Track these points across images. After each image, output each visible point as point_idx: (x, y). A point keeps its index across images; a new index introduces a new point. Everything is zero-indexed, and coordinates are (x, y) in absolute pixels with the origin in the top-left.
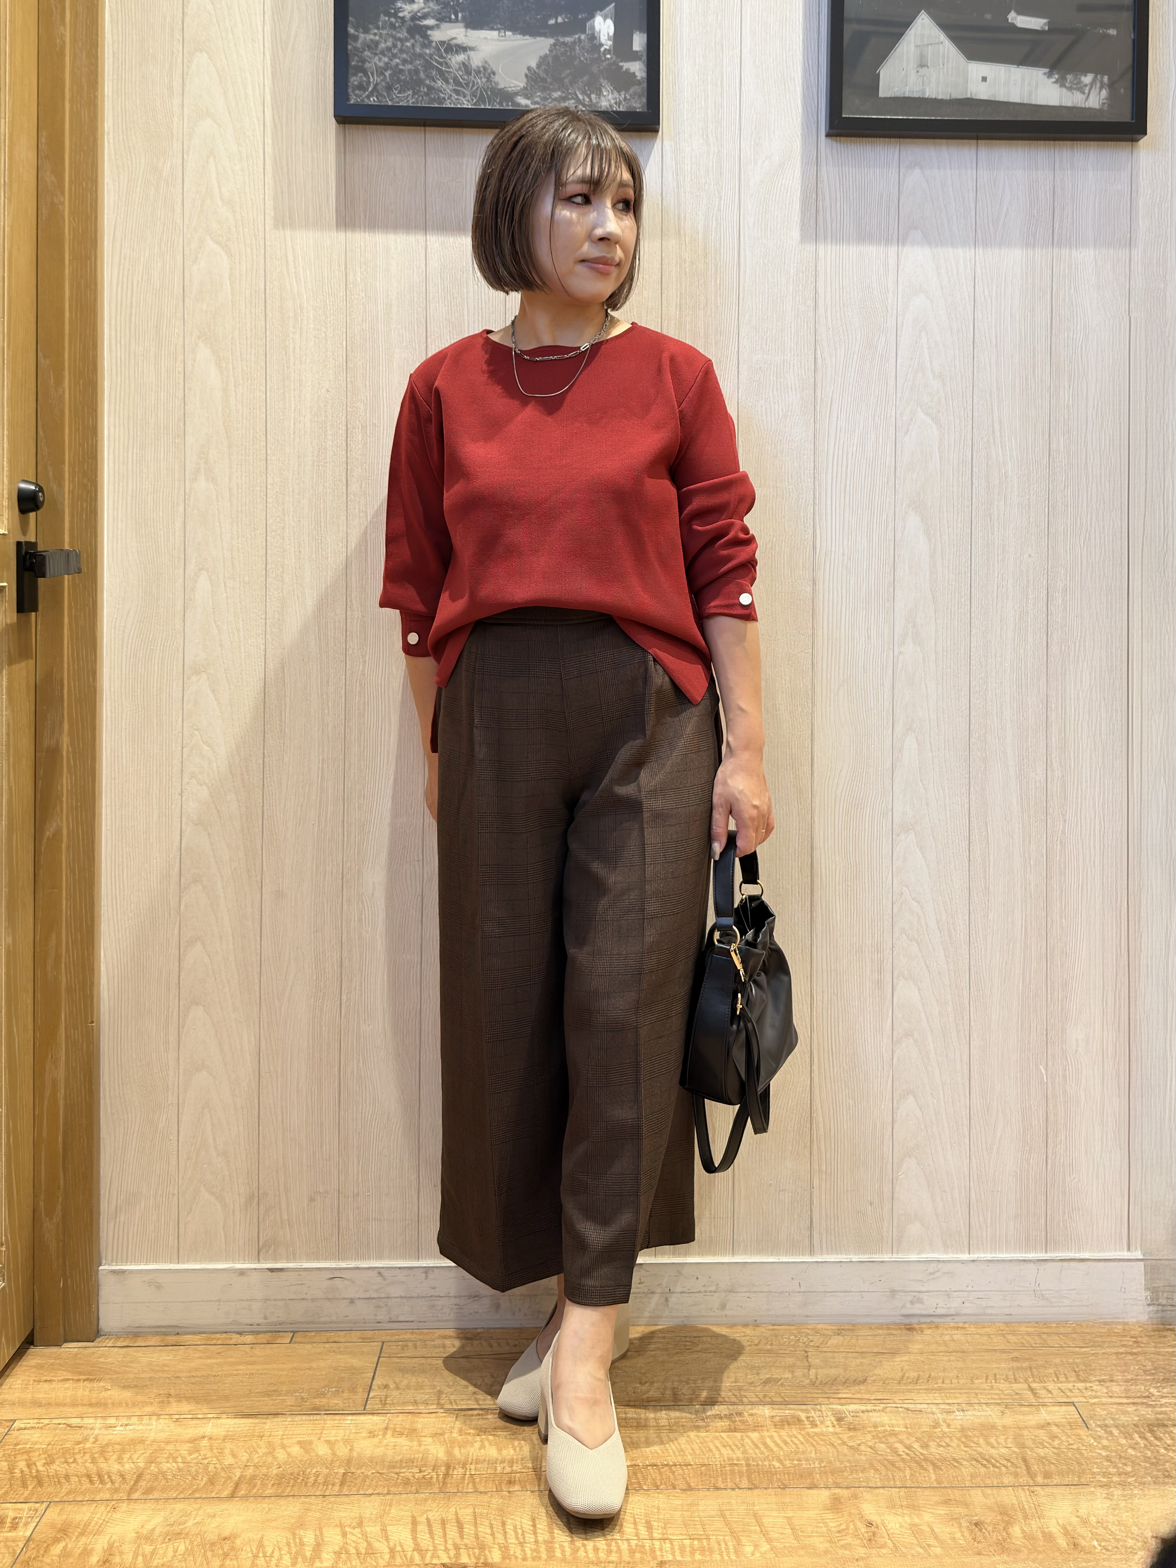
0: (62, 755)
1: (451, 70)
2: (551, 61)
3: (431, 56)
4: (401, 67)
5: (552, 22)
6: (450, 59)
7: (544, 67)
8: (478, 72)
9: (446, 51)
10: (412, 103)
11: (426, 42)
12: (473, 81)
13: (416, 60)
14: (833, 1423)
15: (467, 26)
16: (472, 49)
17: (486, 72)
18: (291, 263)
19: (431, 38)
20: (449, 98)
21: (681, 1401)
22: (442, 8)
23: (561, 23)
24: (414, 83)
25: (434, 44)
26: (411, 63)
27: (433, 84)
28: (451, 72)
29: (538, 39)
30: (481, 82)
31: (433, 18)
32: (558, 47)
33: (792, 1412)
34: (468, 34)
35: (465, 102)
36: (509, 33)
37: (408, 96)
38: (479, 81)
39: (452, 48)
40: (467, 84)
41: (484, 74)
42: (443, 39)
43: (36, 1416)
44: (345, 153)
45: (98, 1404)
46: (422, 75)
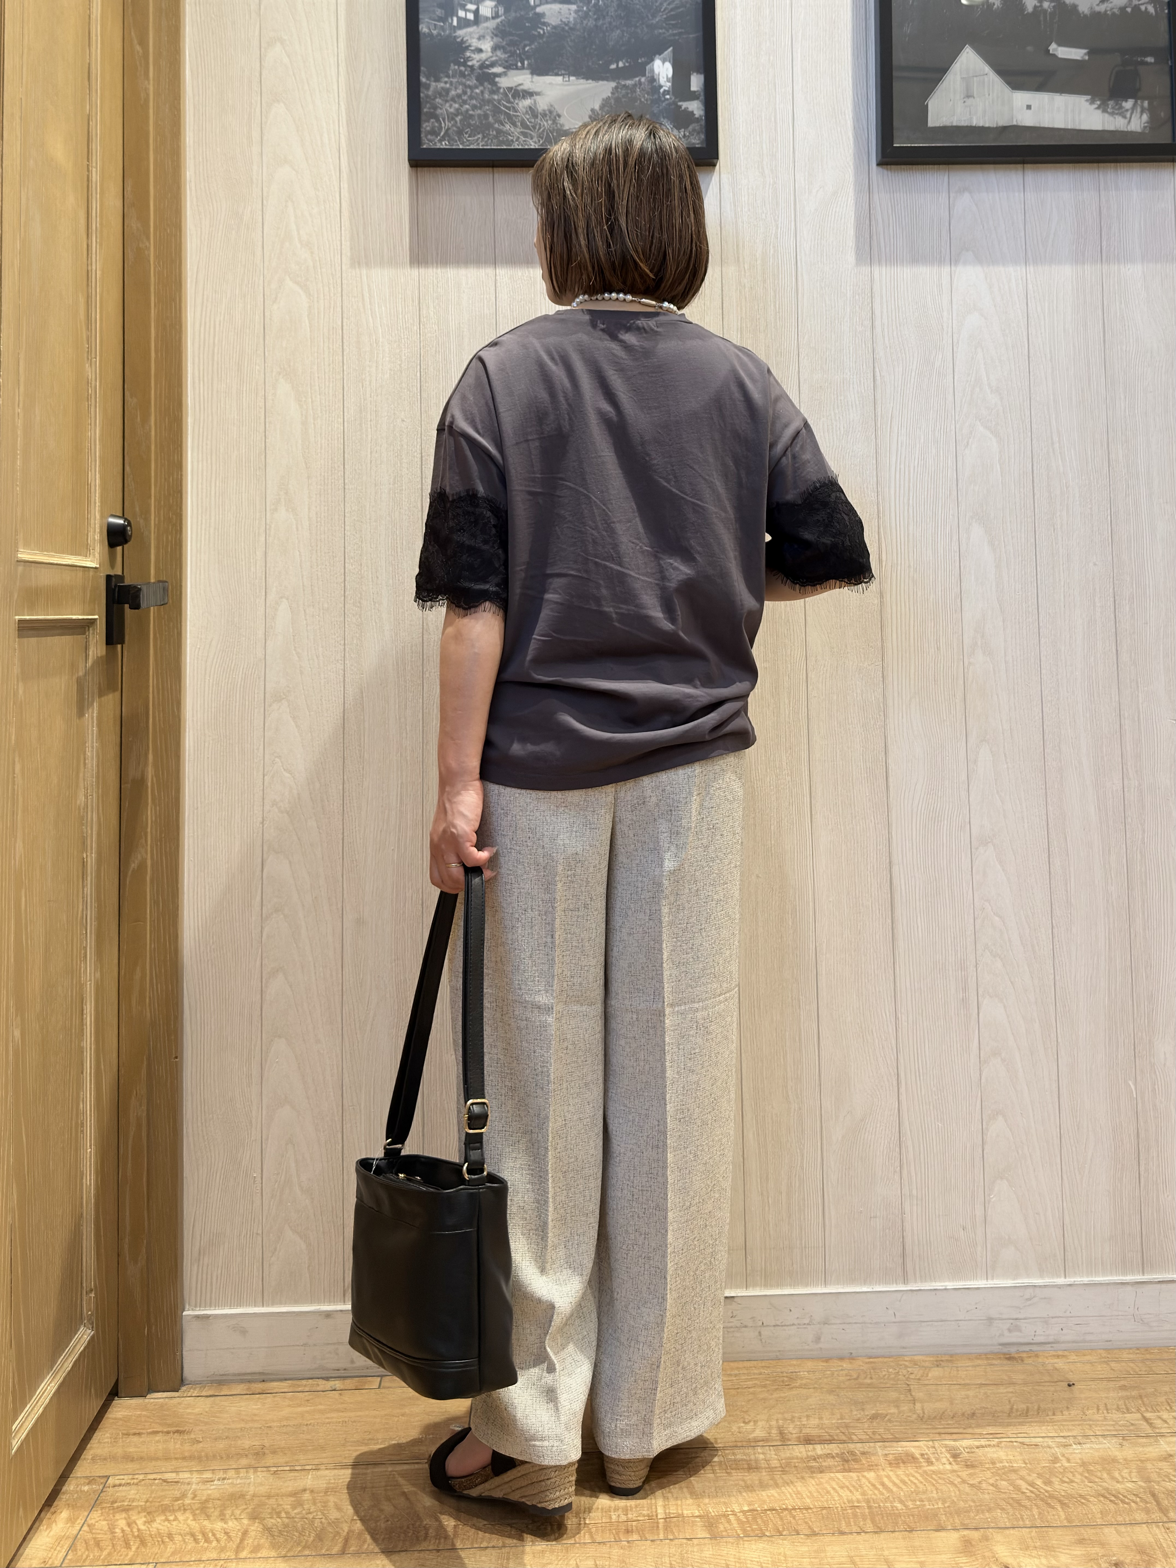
0: (147, 787)
1: (518, 114)
2: (613, 103)
3: (499, 101)
4: (471, 112)
5: (613, 66)
6: (517, 104)
7: (606, 108)
8: (544, 115)
9: (514, 97)
10: (482, 146)
11: (494, 88)
12: (540, 124)
13: (485, 105)
14: (948, 1460)
15: (532, 73)
16: (538, 94)
17: (552, 114)
18: (367, 300)
19: (499, 85)
20: (516, 141)
21: (789, 1440)
22: (509, 57)
23: (622, 68)
24: (484, 128)
25: (502, 90)
26: (480, 108)
27: (501, 127)
28: (518, 116)
29: (601, 83)
30: (547, 124)
31: (500, 66)
32: (619, 90)
33: (905, 1449)
34: (534, 80)
35: (533, 144)
36: (572, 78)
37: (477, 140)
38: (545, 123)
39: (519, 93)
40: (534, 127)
41: (550, 117)
42: (510, 85)
43: (130, 1471)
44: (417, 195)
45: (191, 1458)
46: (491, 119)
